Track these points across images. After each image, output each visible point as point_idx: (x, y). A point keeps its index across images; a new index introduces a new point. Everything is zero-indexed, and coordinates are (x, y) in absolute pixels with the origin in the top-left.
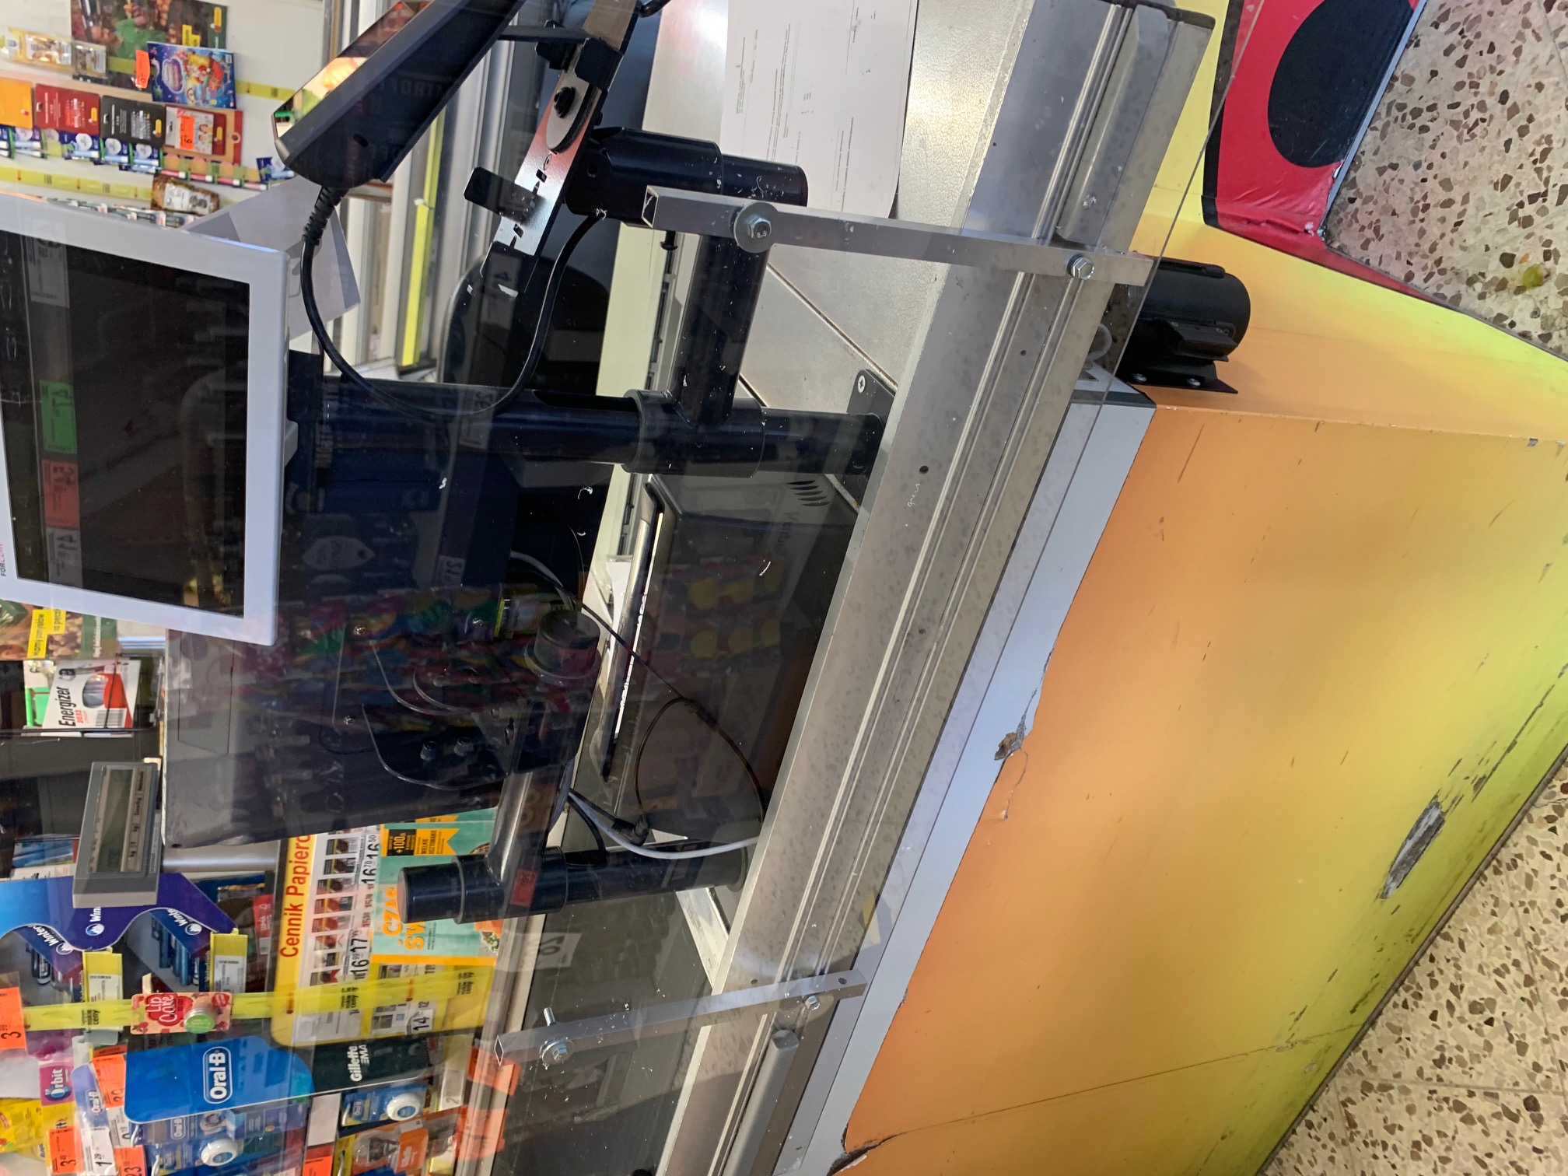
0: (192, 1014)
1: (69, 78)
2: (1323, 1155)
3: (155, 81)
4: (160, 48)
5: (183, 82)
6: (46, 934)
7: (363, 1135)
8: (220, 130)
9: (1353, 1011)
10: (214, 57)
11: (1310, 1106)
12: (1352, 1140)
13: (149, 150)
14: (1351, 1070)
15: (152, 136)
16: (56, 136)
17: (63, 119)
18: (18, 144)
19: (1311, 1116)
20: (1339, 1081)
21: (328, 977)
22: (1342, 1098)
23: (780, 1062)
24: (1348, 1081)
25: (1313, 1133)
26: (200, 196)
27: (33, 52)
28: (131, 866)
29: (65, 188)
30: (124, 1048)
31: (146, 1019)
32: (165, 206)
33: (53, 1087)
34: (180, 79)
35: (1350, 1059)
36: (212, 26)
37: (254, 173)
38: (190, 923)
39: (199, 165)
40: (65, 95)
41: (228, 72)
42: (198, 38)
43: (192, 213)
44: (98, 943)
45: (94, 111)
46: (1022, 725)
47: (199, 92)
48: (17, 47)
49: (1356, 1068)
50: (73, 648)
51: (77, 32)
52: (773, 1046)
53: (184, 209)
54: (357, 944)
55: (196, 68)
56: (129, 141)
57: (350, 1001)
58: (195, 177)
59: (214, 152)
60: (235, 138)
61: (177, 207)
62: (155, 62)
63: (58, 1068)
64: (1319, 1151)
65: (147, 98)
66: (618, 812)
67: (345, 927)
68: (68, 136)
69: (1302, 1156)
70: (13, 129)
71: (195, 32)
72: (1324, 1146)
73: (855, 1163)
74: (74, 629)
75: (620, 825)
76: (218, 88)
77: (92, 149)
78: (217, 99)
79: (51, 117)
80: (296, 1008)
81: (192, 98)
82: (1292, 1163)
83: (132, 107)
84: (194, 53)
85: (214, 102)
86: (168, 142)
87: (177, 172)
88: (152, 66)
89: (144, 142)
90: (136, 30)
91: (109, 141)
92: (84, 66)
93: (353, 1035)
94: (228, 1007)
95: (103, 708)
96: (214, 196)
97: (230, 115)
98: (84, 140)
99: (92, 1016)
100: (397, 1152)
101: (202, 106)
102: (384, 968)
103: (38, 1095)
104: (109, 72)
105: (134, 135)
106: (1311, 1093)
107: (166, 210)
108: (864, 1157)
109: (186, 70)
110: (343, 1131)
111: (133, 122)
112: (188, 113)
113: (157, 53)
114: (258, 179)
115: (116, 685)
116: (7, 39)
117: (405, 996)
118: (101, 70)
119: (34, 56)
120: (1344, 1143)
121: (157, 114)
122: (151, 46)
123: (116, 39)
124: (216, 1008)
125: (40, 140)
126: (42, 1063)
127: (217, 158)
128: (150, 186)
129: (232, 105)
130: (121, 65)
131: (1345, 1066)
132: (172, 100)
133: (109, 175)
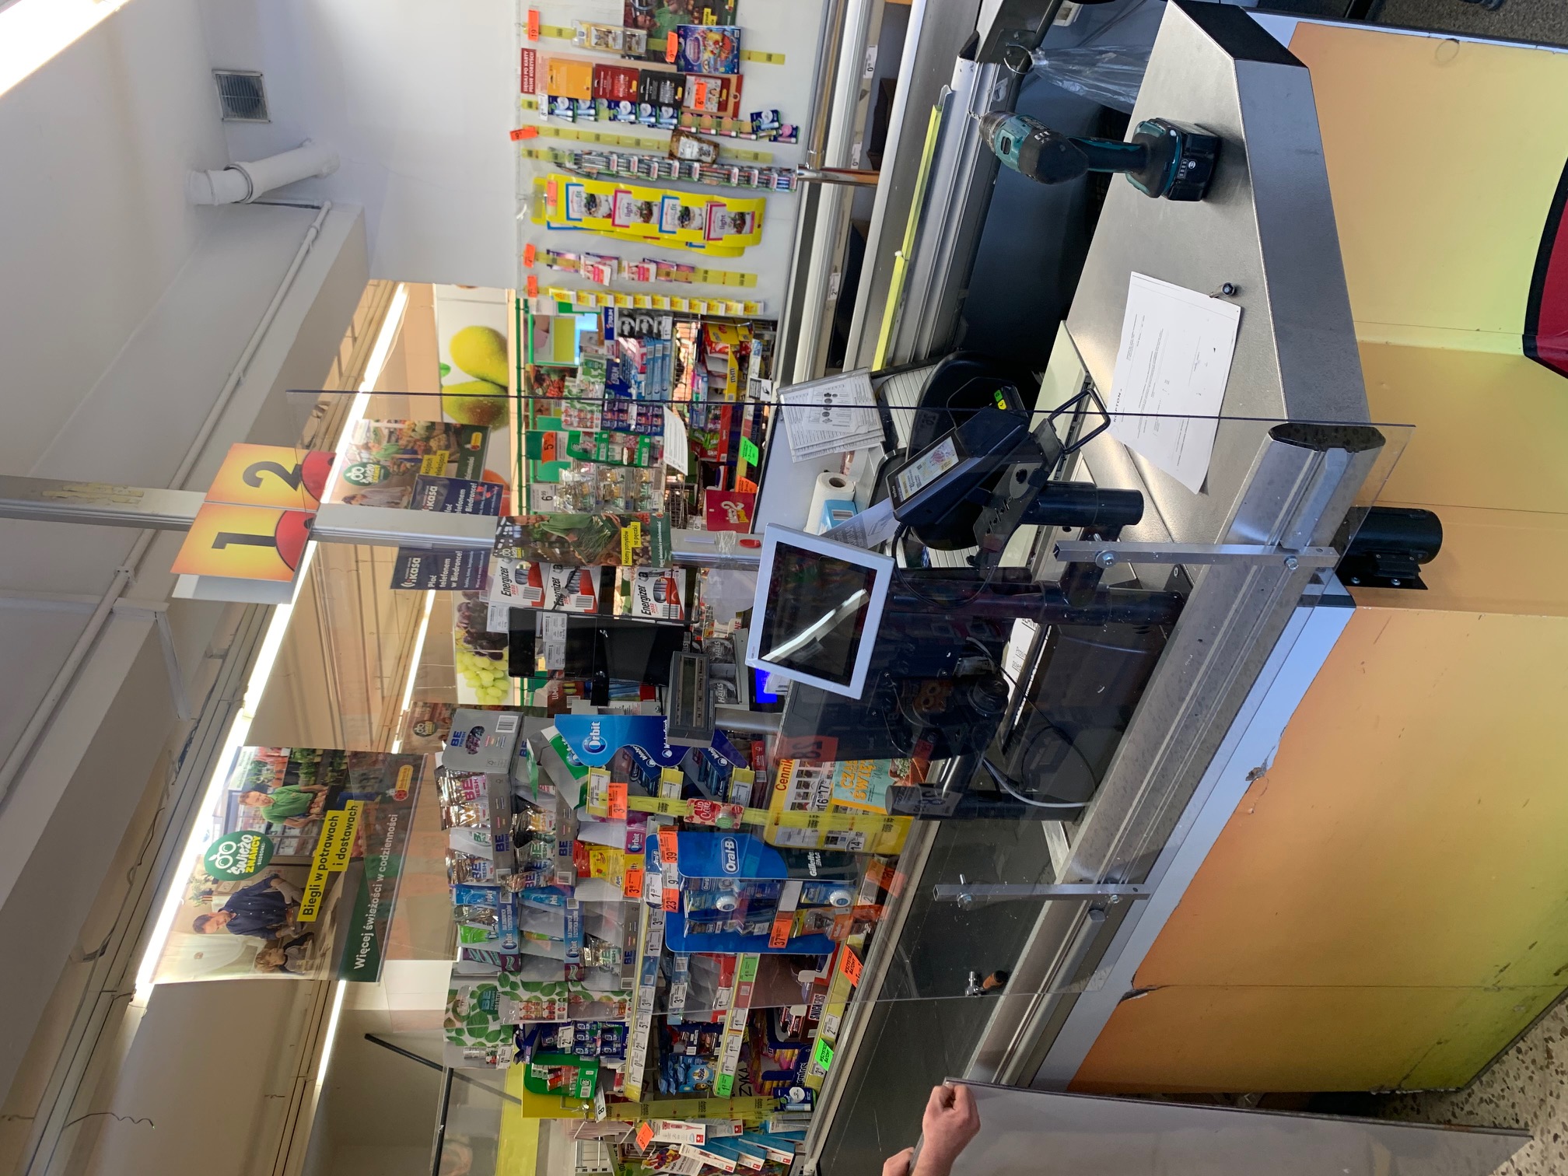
0: (720, 816)
1: (618, 57)
2: (1526, 1074)
3: (681, 55)
4: (685, 29)
5: (701, 55)
6: (640, 752)
7: (812, 910)
8: (725, 91)
9: (1557, 974)
10: (726, 33)
11: (1521, 1036)
12: (1547, 1067)
13: (671, 110)
14: (1556, 1017)
15: (675, 100)
16: (606, 103)
17: (612, 91)
18: (579, 112)
19: (1521, 1044)
20: (1547, 1022)
21: (801, 807)
22: (1546, 1036)
23: (1093, 926)
24: (1552, 1025)
25: (1520, 1057)
26: (705, 147)
27: (596, 41)
28: (699, 724)
29: (609, 143)
30: (677, 828)
31: (693, 814)
32: (679, 155)
33: (633, 844)
34: (699, 53)
35: (1556, 1009)
36: (727, 7)
37: (747, 126)
38: (720, 757)
39: (707, 121)
40: (613, 71)
41: (735, 45)
42: (715, 18)
43: (698, 161)
44: (669, 763)
45: (634, 83)
46: (1265, 764)
47: (712, 62)
48: (585, 37)
49: (1559, 1016)
50: (648, 559)
51: (630, 21)
52: (1089, 917)
53: (693, 158)
54: (822, 789)
55: (711, 43)
56: (656, 105)
57: (814, 824)
58: (702, 131)
59: (719, 109)
60: (735, 97)
61: (688, 156)
62: (681, 40)
63: (637, 833)
64: (1523, 1071)
65: (673, 69)
66: (1009, 772)
67: (816, 777)
68: (614, 103)
69: (1510, 1071)
70: (577, 100)
71: (713, 13)
72: (1527, 1068)
73: (1139, 997)
74: (646, 544)
75: (1011, 782)
76: (727, 57)
77: (631, 113)
78: (725, 67)
79: (604, 89)
80: (780, 823)
81: (707, 67)
82: (1502, 1075)
83: (659, 78)
84: (711, 31)
85: (722, 69)
86: (685, 104)
87: (690, 127)
88: (679, 43)
89: (668, 105)
90: (670, 15)
91: (643, 105)
92: (630, 48)
93: (813, 846)
94: (741, 815)
95: (666, 603)
96: (716, 146)
97: (734, 78)
98: (625, 106)
99: (664, 807)
100: (832, 926)
101: (714, 74)
102: (837, 807)
103: (623, 846)
104: (647, 51)
105: (661, 100)
106: (1522, 1027)
107: (679, 159)
108: (1146, 994)
109: (705, 46)
110: (800, 906)
111: (662, 90)
112: (703, 80)
113: (683, 33)
114: (750, 130)
115: (672, 585)
116: (578, 30)
117: (848, 827)
118: (642, 50)
119: (596, 44)
120: (1541, 1068)
121: (680, 82)
122: (679, 27)
123: (655, 24)
124: (733, 814)
125: (595, 108)
126: (629, 828)
127: (720, 114)
128: (669, 139)
129: (736, 71)
130: (657, 44)
131: (1552, 1013)
132: (692, 70)
133: (642, 132)
